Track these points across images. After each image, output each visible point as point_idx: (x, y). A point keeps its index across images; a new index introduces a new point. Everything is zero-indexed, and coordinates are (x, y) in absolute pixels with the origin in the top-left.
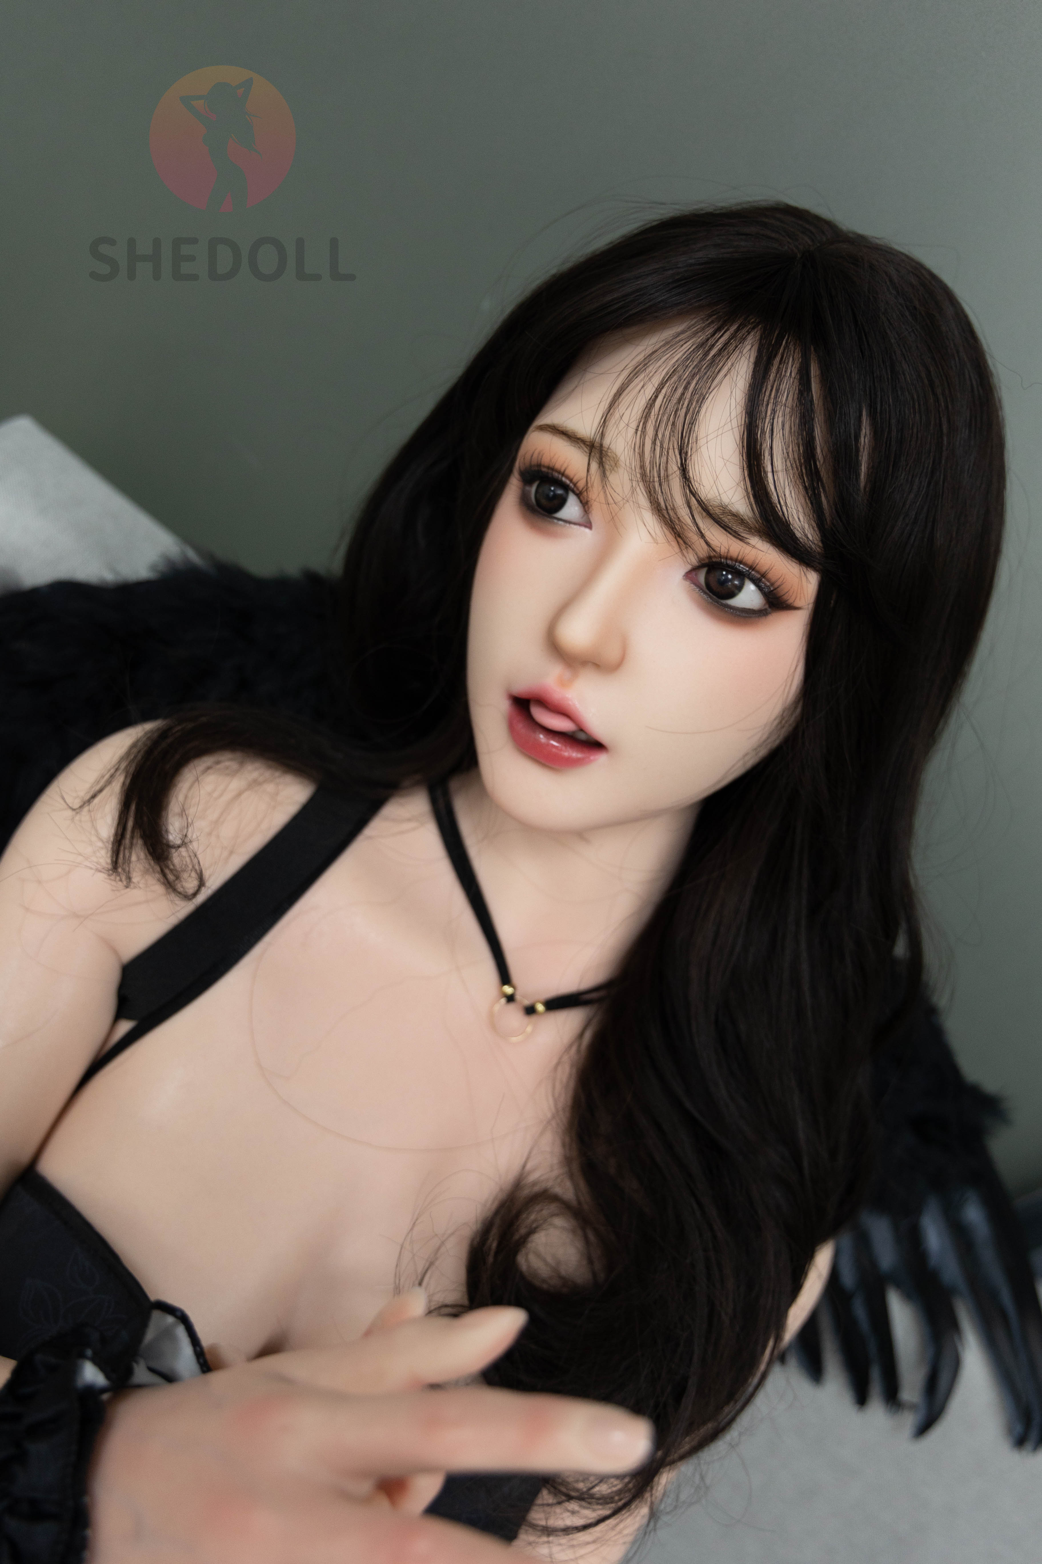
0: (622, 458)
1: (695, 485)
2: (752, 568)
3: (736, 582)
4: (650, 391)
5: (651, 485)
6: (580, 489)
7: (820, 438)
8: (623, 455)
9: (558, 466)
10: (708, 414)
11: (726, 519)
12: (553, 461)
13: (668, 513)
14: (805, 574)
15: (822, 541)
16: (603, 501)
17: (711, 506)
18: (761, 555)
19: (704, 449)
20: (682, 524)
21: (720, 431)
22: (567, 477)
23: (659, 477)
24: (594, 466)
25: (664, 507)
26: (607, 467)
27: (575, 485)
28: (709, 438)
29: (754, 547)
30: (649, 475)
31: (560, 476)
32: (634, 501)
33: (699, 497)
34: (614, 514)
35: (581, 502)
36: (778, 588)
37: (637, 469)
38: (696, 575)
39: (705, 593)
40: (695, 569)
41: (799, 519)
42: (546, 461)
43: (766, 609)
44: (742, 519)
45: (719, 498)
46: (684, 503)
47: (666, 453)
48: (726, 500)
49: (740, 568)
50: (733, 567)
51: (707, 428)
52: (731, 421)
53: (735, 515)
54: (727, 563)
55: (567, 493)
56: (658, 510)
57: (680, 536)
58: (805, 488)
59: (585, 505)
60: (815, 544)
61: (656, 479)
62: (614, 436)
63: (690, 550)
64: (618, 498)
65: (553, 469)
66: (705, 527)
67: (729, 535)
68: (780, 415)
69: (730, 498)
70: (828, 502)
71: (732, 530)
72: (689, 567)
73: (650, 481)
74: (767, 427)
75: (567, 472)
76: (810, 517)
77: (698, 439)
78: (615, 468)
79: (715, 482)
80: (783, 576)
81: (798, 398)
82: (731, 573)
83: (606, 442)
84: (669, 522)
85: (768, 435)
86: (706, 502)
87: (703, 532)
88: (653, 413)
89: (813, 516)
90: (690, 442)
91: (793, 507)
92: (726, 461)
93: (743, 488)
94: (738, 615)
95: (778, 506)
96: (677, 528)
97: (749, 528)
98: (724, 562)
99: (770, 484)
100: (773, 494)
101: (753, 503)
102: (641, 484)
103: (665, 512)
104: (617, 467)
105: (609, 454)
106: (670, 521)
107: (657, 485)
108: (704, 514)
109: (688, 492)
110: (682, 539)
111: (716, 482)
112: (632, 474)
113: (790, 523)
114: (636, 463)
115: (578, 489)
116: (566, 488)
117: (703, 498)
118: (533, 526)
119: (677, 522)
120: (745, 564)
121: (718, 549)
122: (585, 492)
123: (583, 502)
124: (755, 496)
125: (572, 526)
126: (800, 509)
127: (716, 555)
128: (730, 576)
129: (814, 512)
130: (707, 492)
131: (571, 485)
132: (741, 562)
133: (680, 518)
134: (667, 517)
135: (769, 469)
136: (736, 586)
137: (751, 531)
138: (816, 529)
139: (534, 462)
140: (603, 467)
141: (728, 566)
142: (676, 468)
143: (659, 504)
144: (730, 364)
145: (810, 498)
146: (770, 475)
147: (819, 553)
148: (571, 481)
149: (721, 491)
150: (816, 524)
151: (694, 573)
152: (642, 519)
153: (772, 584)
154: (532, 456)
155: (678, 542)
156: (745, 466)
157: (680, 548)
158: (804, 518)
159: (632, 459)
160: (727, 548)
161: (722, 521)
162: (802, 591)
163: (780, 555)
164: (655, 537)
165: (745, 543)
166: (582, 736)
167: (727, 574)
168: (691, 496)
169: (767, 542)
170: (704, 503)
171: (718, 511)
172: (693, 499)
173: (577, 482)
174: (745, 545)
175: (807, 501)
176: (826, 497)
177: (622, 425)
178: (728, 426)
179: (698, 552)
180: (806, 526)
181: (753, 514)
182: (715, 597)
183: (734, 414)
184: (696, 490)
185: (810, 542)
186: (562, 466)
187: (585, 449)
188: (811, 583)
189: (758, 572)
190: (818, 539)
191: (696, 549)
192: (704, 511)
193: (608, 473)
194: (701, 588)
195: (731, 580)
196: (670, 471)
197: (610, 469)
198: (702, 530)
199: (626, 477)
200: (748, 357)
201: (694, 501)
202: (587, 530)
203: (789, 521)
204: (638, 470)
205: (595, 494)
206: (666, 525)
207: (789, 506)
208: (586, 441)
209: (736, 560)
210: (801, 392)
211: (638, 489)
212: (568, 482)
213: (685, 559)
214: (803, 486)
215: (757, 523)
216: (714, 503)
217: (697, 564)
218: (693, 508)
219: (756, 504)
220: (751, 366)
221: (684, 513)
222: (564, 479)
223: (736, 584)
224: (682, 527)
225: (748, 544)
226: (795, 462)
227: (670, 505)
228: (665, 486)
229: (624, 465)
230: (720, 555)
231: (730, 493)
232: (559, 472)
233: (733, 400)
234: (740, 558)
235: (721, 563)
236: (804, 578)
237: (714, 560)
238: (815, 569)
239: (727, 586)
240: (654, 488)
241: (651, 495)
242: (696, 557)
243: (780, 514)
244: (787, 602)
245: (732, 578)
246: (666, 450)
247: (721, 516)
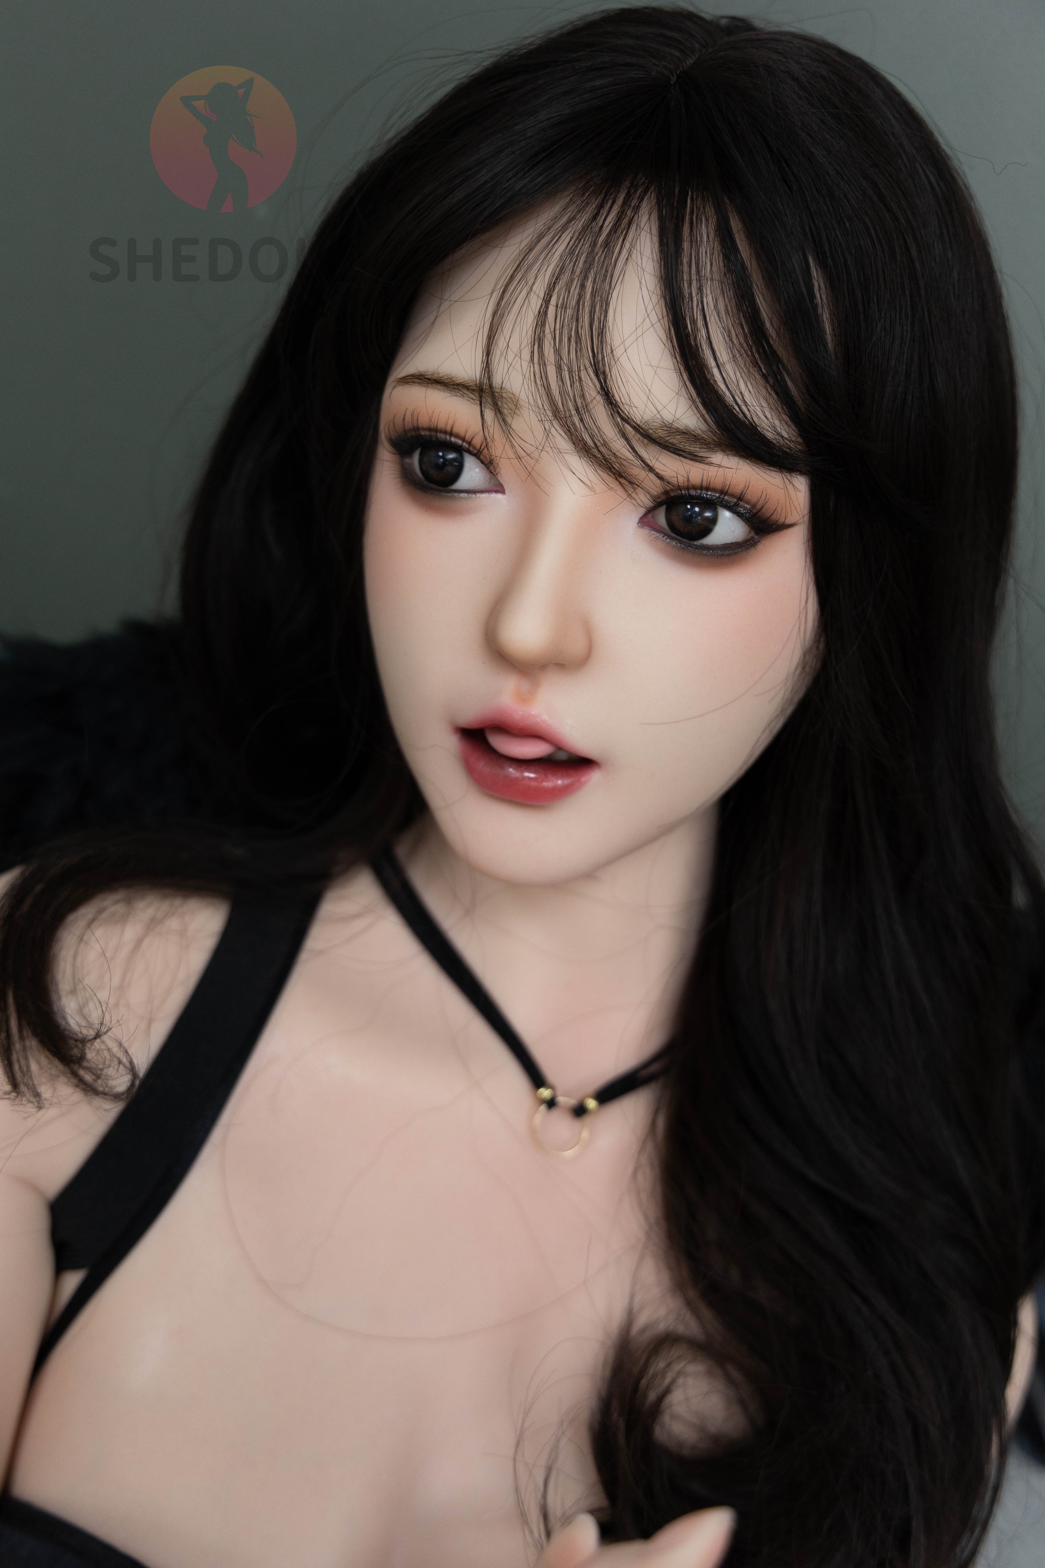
0: (523, 397)
1: (626, 409)
2: (723, 492)
3: (708, 514)
4: (536, 303)
5: (568, 422)
6: (478, 446)
7: (766, 309)
8: (523, 393)
9: (441, 425)
10: (618, 314)
11: (675, 440)
12: (433, 420)
13: (599, 451)
14: (790, 482)
15: (801, 436)
16: (512, 455)
17: (651, 429)
18: (729, 474)
19: (623, 360)
20: (621, 460)
21: (639, 332)
22: (457, 436)
23: (577, 410)
24: (489, 414)
25: (592, 445)
26: (506, 411)
27: (470, 443)
28: (627, 343)
29: (720, 466)
30: (562, 410)
31: (448, 437)
32: (552, 446)
33: (634, 422)
34: (529, 469)
35: (482, 462)
36: (762, 508)
37: (545, 406)
38: (653, 517)
39: (672, 538)
40: (650, 511)
41: (766, 417)
42: (424, 421)
43: (752, 538)
44: (695, 436)
45: (659, 417)
46: (617, 433)
47: (577, 378)
48: (668, 417)
49: (708, 496)
50: (699, 497)
51: (621, 333)
52: (648, 316)
53: (685, 432)
54: (689, 494)
55: (462, 457)
56: (586, 451)
57: (621, 476)
58: (765, 377)
59: (489, 465)
60: (792, 441)
61: (573, 412)
62: (505, 371)
63: (639, 490)
64: (530, 449)
65: (436, 430)
66: (651, 458)
67: (682, 459)
68: (709, 292)
69: (673, 412)
70: (796, 386)
71: (685, 452)
72: (642, 511)
73: (566, 417)
74: (697, 313)
75: (455, 430)
76: (778, 410)
77: (613, 349)
78: (517, 411)
79: (648, 398)
80: (765, 493)
81: (724, 266)
82: (697, 505)
83: (497, 381)
84: (603, 461)
85: (700, 323)
86: (643, 426)
87: (651, 464)
88: (547, 330)
89: (783, 408)
90: (605, 355)
91: (755, 404)
92: (655, 368)
93: (686, 397)
94: (720, 555)
95: (736, 407)
96: (615, 466)
97: (705, 444)
98: (686, 494)
99: (719, 383)
100: (724, 394)
101: (704, 412)
102: (555, 423)
103: (595, 451)
104: (518, 409)
105: (504, 395)
106: (605, 460)
107: (576, 419)
108: (645, 441)
109: (619, 419)
110: (625, 479)
111: (650, 397)
112: (540, 414)
113: (756, 424)
114: (542, 400)
115: (474, 448)
116: (458, 449)
117: (639, 423)
118: (429, 508)
119: (613, 459)
120: (714, 490)
121: (674, 481)
122: (486, 448)
123: (486, 462)
124: (704, 404)
125: (478, 495)
126: (764, 404)
127: (674, 488)
128: (697, 509)
129: (782, 403)
130: (642, 414)
131: (465, 444)
132: (707, 489)
133: (616, 453)
134: (599, 456)
135: (712, 363)
136: (707, 518)
137: (710, 447)
138: (790, 423)
139: (409, 425)
140: (501, 413)
141: (692, 497)
142: (594, 393)
143: (585, 443)
144: (627, 245)
145: (773, 387)
146: (715, 371)
147: (800, 451)
148: (463, 440)
149: (660, 407)
150: (789, 418)
151: (650, 516)
152: (569, 467)
153: (754, 506)
154: (404, 419)
155: (620, 483)
156: (682, 368)
157: (626, 491)
158: (771, 414)
159: (536, 396)
160: (686, 476)
161: (670, 443)
162: (792, 503)
163: (753, 467)
164: (590, 485)
165: (706, 464)
166: (562, 756)
167: (693, 507)
168: (624, 423)
169: (733, 455)
170: (642, 428)
171: (661, 433)
172: (626, 425)
173: (472, 438)
174: (706, 467)
175: (769, 390)
176: (793, 381)
177: (511, 355)
178: (647, 323)
179: (649, 489)
180: (777, 423)
181: (706, 426)
182: (685, 540)
183: (650, 307)
184: (627, 414)
185: (786, 441)
186: (446, 425)
187: (472, 396)
188: (800, 491)
189: (732, 495)
190: (795, 434)
191: (647, 487)
192: (644, 438)
193: (509, 419)
194: (665, 534)
195: (700, 513)
196: (589, 399)
197: (510, 414)
198: (649, 462)
199: (534, 420)
200: (649, 231)
201: (628, 429)
202: (499, 496)
203: (754, 421)
204: (547, 406)
205: (499, 449)
206: (600, 465)
207: (750, 404)
208: (470, 386)
209: (701, 488)
210: (726, 257)
211: (553, 430)
212: (460, 442)
213: (635, 503)
214: (760, 374)
215: (715, 436)
216: (655, 424)
217: (652, 505)
218: (630, 436)
219: (708, 413)
220: (656, 239)
221: (619, 446)
222: (453, 439)
223: (708, 517)
224: (621, 464)
225: (710, 464)
226: (742, 347)
227: (600, 441)
228: (587, 418)
229: (527, 405)
230: (679, 486)
231: (671, 407)
232: (445, 432)
233: (644, 290)
234: (705, 484)
235: (681, 497)
236: (790, 487)
237: (672, 494)
238: (802, 473)
239: (697, 522)
240: (574, 424)
241: (571, 434)
242: (648, 496)
243: (741, 416)
244: (778, 523)
245: (700, 511)
246: (577, 373)
247: (666, 438)
